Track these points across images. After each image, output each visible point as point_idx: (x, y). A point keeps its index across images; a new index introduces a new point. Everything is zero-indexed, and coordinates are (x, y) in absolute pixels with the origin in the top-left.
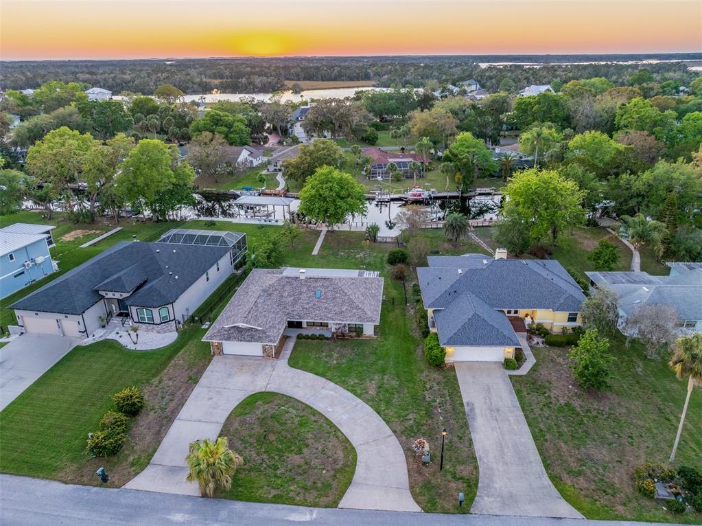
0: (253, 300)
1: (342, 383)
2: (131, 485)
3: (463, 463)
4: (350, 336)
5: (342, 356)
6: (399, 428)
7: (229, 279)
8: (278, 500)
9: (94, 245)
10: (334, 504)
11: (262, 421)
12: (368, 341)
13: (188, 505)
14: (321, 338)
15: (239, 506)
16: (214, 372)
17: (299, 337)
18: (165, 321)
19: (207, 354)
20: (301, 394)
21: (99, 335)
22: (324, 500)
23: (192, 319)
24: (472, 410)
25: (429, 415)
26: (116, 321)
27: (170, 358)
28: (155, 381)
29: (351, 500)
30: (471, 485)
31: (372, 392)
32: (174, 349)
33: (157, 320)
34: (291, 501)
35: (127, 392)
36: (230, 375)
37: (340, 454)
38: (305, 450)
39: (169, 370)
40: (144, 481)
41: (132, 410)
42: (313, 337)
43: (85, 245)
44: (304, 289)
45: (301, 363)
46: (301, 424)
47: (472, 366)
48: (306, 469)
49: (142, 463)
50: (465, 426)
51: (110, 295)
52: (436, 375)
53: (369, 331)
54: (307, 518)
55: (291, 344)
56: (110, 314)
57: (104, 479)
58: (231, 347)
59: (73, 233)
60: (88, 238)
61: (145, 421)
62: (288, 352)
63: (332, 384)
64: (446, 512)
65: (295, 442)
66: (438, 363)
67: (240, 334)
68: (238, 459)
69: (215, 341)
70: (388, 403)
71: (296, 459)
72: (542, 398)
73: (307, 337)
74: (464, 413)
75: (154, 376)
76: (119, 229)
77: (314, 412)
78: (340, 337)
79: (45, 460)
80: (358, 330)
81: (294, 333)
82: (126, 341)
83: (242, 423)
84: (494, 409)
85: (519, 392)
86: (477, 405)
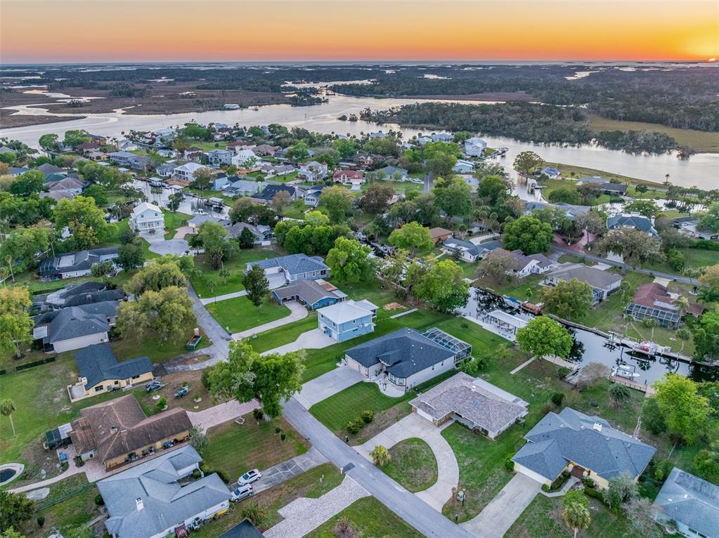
0: (442, 393)
1: (456, 453)
2: (354, 447)
4: (480, 434)
5: (468, 441)
7: (449, 371)
8: (396, 479)
9: (398, 318)
10: (413, 492)
11: (411, 450)
12: (488, 441)
13: (367, 464)
14: (467, 427)
15: (383, 474)
16: (408, 419)
17: (457, 422)
18: (401, 385)
19: (410, 410)
20: (434, 448)
21: (372, 379)
22: (410, 489)
23: (414, 389)
24: (502, 495)
25: (481, 486)
26: (383, 374)
27: (395, 404)
28: (383, 412)
29: (421, 495)
30: (468, 518)
31: (466, 464)
32: (399, 400)
33: (397, 383)
34: (400, 483)
35: (368, 412)
36: (413, 425)
37: (430, 479)
38: (418, 470)
39: (391, 410)
40: (357, 448)
41: (368, 420)
42: (463, 425)
43: (392, 317)
44: (470, 398)
45: (447, 435)
46: (425, 460)
47: (524, 477)
48: (413, 476)
49: (362, 442)
51: (383, 362)
52: (503, 473)
53: (492, 435)
54: (401, 491)
55: (450, 423)
56: (381, 370)
57: (347, 441)
58: (420, 411)
59: (392, 304)
60: (399, 311)
61: (370, 427)
62: (445, 427)
63: (452, 451)
64: (449, 518)
65: (417, 465)
66: (509, 468)
67: (426, 408)
68: (389, 457)
69: (414, 406)
70: (469, 472)
71: (413, 471)
72: (543, 511)
73: (460, 424)
75: (384, 409)
76: (416, 309)
77: (434, 458)
78: (476, 431)
79: (333, 424)
80: (486, 432)
81: (455, 418)
82: (381, 387)
83: (404, 447)
84: (512, 501)
85: (534, 502)
86: (506, 495)
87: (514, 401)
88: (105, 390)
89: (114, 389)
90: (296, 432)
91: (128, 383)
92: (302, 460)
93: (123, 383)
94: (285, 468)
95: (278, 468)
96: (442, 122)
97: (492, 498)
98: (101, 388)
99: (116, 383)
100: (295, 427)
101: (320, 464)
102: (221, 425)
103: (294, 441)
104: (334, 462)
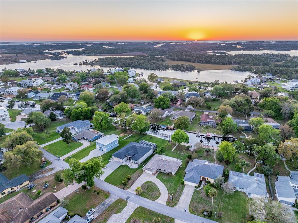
0: (153, 163)
1: (164, 183)
2: (127, 190)
3: (176, 201)
4: (169, 174)
5: (166, 178)
6: (169, 193)
7: (151, 155)
8: (146, 198)
9: (126, 139)
10: (154, 201)
11: (148, 186)
12: (173, 176)
13: (134, 195)
14: (164, 173)
15: (141, 197)
16: (143, 175)
17: (160, 172)
18: (137, 163)
19: (142, 172)
20: (156, 183)
21: (125, 163)
22: (153, 200)
23: (141, 163)
24: (183, 193)
25: (176, 192)
26: (128, 161)
27: (136, 171)
28: (133, 175)
29: (156, 201)
30: (176, 204)
31: (168, 186)
32: (137, 169)
33: (135, 163)
34: (148, 199)
35: (128, 176)
36: (145, 177)
37: (158, 194)
38: (153, 192)
39: (136, 173)
40: (129, 190)
41: (129, 179)
42: (163, 173)
43: (124, 139)
44: (163, 162)
45: (158, 177)
46: (154, 188)
47: (188, 185)
48: (152, 195)
49: (129, 187)
50: (181, 196)
51: (128, 156)
52: (181, 186)
53: (173, 174)
54: (150, 201)
55: (158, 173)
56: (127, 159)
57: (124, 188)
58: (147, 171)
59: (122, 134)
60: (125, 136)
61: (130, 181)
62: (157, 175)
63: (162, 183)
64: (169, 206)
65: (152, 190)
66: (183, 183)
67: (148, 169)
68: (142, 190)
69: (144, 170)
70: (170, 188)
71: (151, 193)
72: (198, 195)
73: (161, 172)
74: (182, 194)
75: (133, 174)
76: (132, 135)
77: (157, 187)
78: (168, 174)
80: (171, 173)
81: (159, 171)
82: (129, 166)
83: (145, 185)
84: (187, 194)
85: (194, 193)
86: (185, 193)
87: (177, 161)
88: (6, 194)
89: (11, 192)
90: (102, 190)
91: (18, 188)
92: (109, 200)
93: (15, 188)
94: (103, 205)
95: (100, 206)
96: (116, 64)
97: (181, 195)
98: (4, 193)
99: (12, 189)
100: (101, 188)
101: (116, 200)
102: (69, 195)
103: (102, 194)
104: (121, 198)
